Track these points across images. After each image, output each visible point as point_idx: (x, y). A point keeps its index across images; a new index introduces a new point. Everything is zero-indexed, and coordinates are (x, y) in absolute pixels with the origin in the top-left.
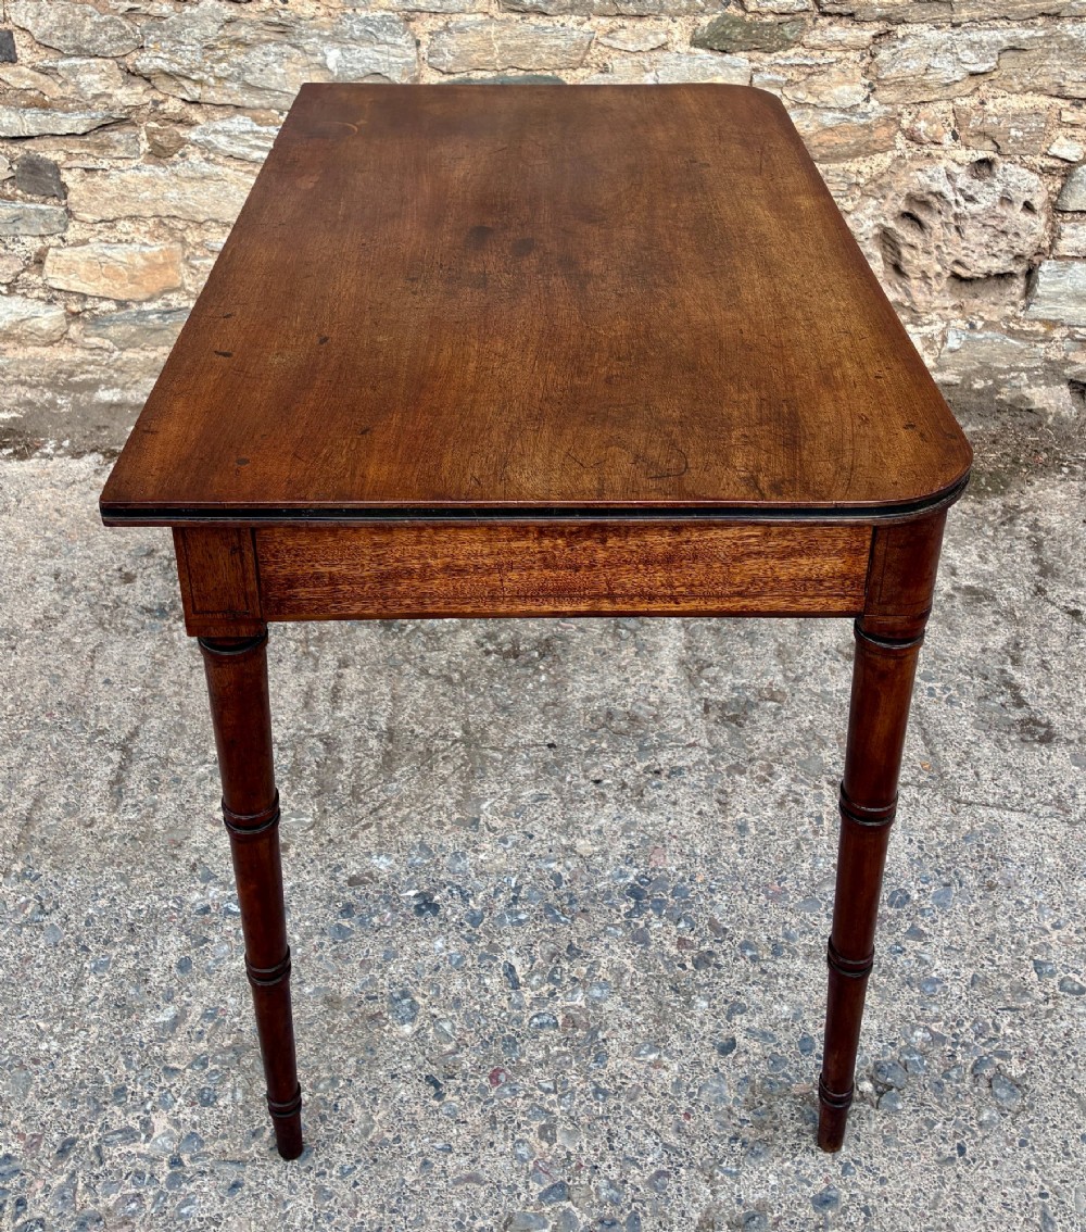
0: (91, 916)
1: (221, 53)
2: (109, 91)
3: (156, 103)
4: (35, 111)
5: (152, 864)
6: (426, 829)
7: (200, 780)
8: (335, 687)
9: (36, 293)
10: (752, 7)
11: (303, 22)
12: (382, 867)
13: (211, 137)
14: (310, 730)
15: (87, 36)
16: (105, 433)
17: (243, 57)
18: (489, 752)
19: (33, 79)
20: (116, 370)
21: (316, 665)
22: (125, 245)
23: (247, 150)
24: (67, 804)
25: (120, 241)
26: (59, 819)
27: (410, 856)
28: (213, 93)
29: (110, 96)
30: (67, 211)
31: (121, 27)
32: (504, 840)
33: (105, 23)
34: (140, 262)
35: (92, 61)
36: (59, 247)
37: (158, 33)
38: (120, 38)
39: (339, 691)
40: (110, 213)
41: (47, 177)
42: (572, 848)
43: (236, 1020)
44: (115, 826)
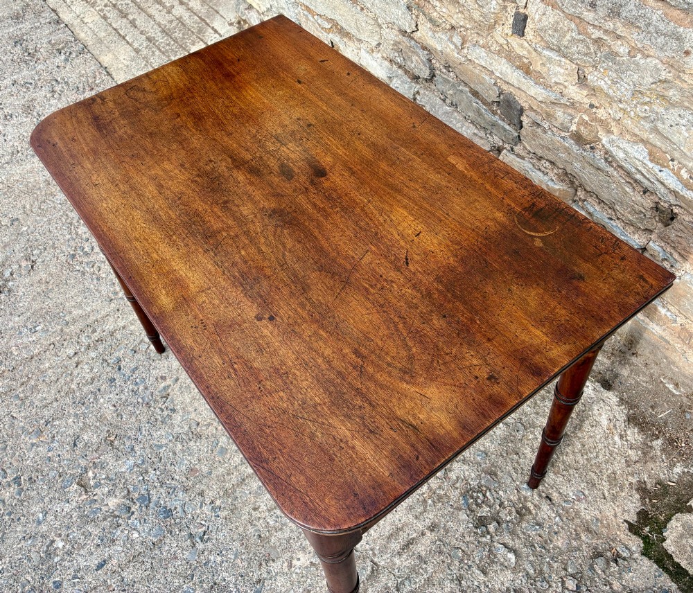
1: (648, 99)
2: (566, 84)
3: (592, 106)
4: (521, 72)
5: (251, 559)
8: (413, 539)
14: (374, 555)
15: (566, 43)
17: (663, 110)
19: (529, 52)
21: (421, 514)
22: (541, 174)
23: (635, 171)
25: (540, 170)
26: (250, 493)
28: (629, 122)
29: (566, 87)
30: (519, 136)
31: (588, 47)
33: (579, 40)
35: (563, 60)
36: (509, 150)
37: (610, 64)
38: (586, 54)
39: (412, 544)
40: (540, 152)
41: (513, 113)
44: (261, 521)
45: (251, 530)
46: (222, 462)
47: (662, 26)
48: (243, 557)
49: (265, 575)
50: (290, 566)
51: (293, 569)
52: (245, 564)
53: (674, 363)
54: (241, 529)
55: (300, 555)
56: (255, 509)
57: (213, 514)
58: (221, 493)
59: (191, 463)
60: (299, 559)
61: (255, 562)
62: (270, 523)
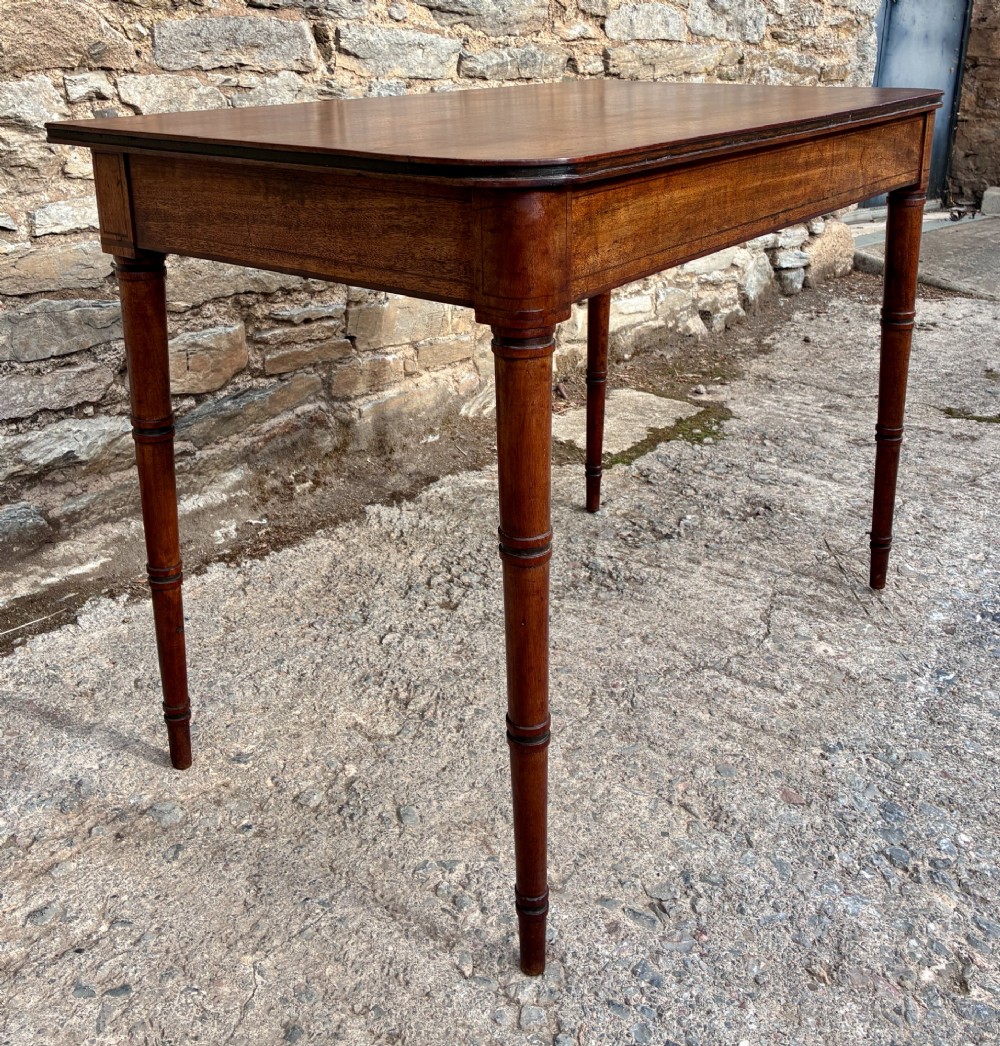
6: (918, 592)
7: (781, 648)
9: (119, 408)
10: (581, 70)
12: (944, 618)
16: (193, 547)
18: (855, 550)
20: (195, 474)
24: (753, 708)
26: (773, 717)
27: (941, 606)
31: (219, 98)
32: (950, 574)
33: (207, 95)
34: (225, 344)
37: (247, 103)
44: (806, 696)
45: (827, 703)
46: (744, 765)
47: (283, 30)
48: (871, 703)
49: (874, 676)
50: (839, 657)
51: (843, 653)
52: (877, 699)
53: (418, 411)
54: (836, 714)
55: (819, 650)
56: (793, 706)
57: (840, 751)
58: (800, 749)
59: (777, 805)
60: (825, 651)
61: (866, 689)
62: (799, 687)
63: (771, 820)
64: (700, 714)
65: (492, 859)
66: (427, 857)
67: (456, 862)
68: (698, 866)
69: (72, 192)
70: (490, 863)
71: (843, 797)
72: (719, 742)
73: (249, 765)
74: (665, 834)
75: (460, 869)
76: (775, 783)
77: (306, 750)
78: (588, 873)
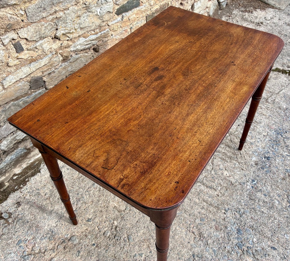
0: (245, 204)
3: (61, 44)
4: (33, 63)
5: (235, 190)
6: (250, 150)
7: (216, 174)
11: (90, 4)
12: (255, 159)
13: (77, 47)
15: (43, 32)
17: (79, 21)
18: (235, 133)
19: (29, 54)
23: (85, 46)
24: (209, 197)
26: (213, 200)
27: (255, 155)
28: (75, 35)
29: (51, 48)
30: (46, 88)
31: (51, 25)
32: (258, 142)
33: (47, 26)
35: (45, 39)
37: (61, 22)
38: (51, 29)
41: (40, 82)
42: (264, 136)
43: (282, 193)
44: (221, 192)
45: (226, 194)
46: (207, 217)
48: (236, 193)
49: (238, 183)
50: (230, 176)
51: (230, 175)
52: (238, 191)
54: (228, 198)
55: (225, 174)
56: (218, 196)
57: (228, 211)
58: (219, 211)
59: (214, 231)
60: (226, 174)
61: (235, 188)
62: (220, 188)
63: (213, 236)
64: (196, 200)
65: (150, 252)
66: (136, 253)
67: (142, 254)
68: (196, 252)
69: (12, 71)
70: (150, 254)
71: (229, 227)
72: (201, 210)
73: (91, 223)
74: (189, 243)
75: (143, 255)
76: (214, 223)
77: (104, 217)
78: (172, 256)
